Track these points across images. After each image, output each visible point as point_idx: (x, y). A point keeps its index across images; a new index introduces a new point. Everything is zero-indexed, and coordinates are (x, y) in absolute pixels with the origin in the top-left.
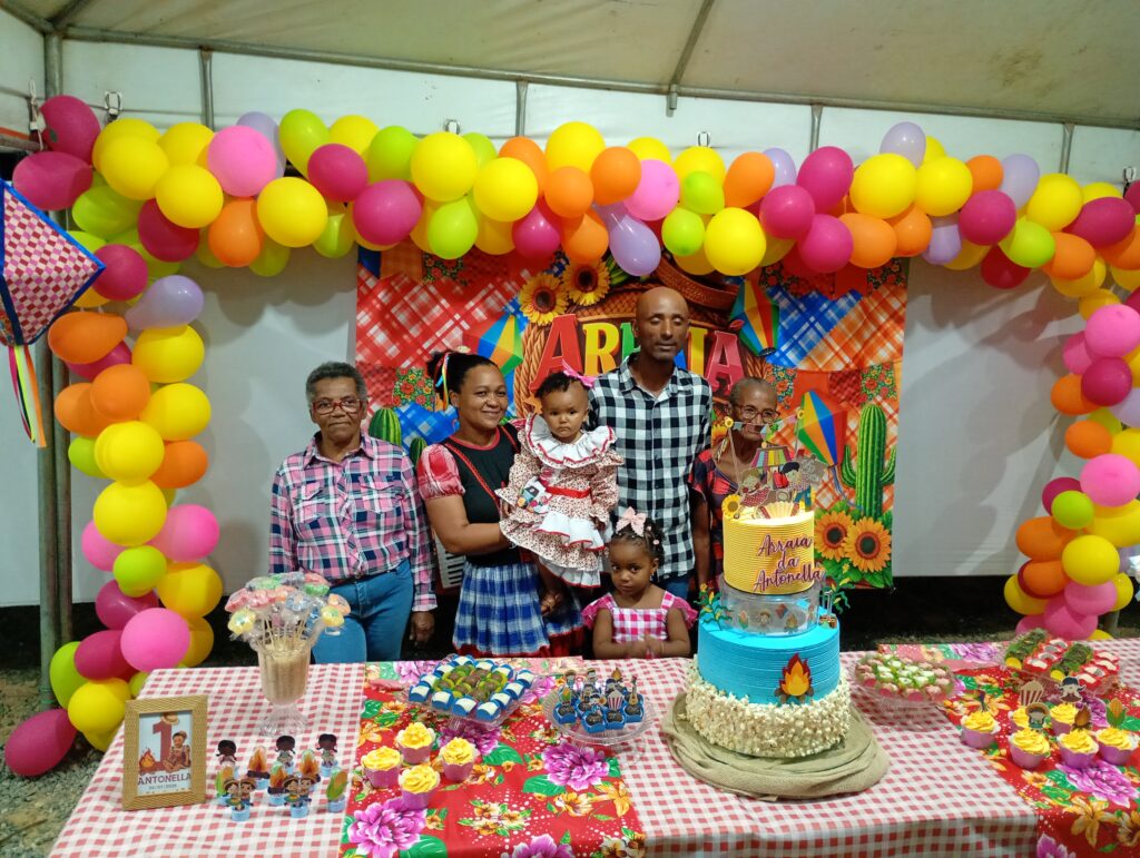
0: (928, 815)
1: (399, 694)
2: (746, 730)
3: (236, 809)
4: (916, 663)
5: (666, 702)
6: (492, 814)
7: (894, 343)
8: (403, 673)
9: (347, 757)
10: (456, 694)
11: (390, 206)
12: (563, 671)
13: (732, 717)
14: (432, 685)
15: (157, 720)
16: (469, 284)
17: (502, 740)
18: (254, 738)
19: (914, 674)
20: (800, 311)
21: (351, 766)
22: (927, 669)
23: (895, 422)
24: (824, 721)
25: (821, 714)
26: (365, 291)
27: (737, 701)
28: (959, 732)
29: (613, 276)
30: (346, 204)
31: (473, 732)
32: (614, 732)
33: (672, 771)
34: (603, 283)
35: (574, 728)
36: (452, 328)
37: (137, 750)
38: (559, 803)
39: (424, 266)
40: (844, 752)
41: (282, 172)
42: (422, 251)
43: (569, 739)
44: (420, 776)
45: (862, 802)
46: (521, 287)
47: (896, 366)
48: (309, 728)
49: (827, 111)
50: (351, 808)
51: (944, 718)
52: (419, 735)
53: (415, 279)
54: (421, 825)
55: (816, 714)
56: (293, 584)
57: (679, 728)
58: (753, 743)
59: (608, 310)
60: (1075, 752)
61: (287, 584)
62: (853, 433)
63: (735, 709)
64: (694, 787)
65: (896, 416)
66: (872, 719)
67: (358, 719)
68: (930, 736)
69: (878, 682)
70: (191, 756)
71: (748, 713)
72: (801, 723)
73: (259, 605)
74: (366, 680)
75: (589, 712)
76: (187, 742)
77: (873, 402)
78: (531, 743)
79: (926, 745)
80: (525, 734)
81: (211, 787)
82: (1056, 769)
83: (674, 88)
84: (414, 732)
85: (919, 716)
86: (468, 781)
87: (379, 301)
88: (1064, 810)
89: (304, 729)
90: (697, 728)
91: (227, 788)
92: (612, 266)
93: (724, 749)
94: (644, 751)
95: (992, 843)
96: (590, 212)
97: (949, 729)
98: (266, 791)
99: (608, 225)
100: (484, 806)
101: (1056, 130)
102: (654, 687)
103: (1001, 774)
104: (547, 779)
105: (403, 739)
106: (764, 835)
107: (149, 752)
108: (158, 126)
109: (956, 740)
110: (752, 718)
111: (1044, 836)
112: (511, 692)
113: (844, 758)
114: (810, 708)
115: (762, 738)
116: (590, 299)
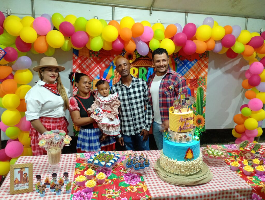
0: (225, 189)
1: (85, 161)
2: (177, 168)
3: (41, 193)
4: (217, 150)
5: (155, 161)
6: (110, 192)
7: (205, 72)
8: (86, 156)
9: (71, 178)
10: (100, 161)
11: (80, 38)
12: (128, 154)
13: (173, 165)
14: (94, 158)
15: (19, 170)
16: (101, 58)
17: (112, 172)
18: (46, 174)
19: (218, 152)
20: (182, 64)
21: (72, 181)
22: (221, 151)
23: (206, 91)
24: (197, 165)
25: (196, 163)
26: (75, 60)
27: (174, 160)
28: (229, 167)
29: (137, 56)
30: (69, 37)
31: (105, 171)
32: (142, 169)
33: (157, 179)
34: (134, 58)
35: (131, 169)
36: (97, 69)
37: (14, 178)
38: (128, 189)
39: (90, 54)
40: (201, 173)
41: (53, 29)
42: (89, 50)
43: (130, 172)
44: (91, 183)
45: (207, 186)
46: (114, 59)
47: (206, 77)
48: (61, 171)
49: (189, 14)
50: (73, 192)
51: (225, 163)
52: (91, 172)
53: (88, 57)
54: (92, 196)
55: (195, 163)
56: (56, 133)
57: (159, 168)
58: (178, 171)
59: (135, 64)
60: (260, 171)
61: (54, 133)
62: (195, 94)
63: (174, 163)
64: (164, 183)
65: (206, 90)
66: (207, 164)
67: (74, 168)
68: (223, 168)
69: (208, 155)
70: (28, 179)
71: (177, 163)
72: (191, 166)
73: (46, 138)
74: (76, 158)
75: (135, 165)
76: (27, 176)
77: (200, 86)
78: (120, 173)
79: (221, 170)
80: (119, 171)
81: (34, 187)
82: (255, 175)
83: (151, 8)
84: (89, 171)
85: (219, 163)
86: (104, 184)
87: (78, 63)
88: (259, 186)
89: (60, 171)
90: (163, 168)
91: (38, 188)
92: (137, 53)
93: (170, 173)
94: (150, 174)
95: (241, 195)
96: (131, 39)
97: (227, 166)
98: (49, 188)
99: (136, 43)
100: (108, 190)
101: (244, 19)
102: (151, 158)
103: (241, 177)
104: (125, 183)
105: (86, 173)
106: (183, 196)
107: (17, 179)
108: (21, 18)
109: (229, 169)
110: (178, 165)
111: (254, 193)
112: (115, 160)
113: (202, 174)
114: (193, 162)
115: (181, 170)
116: (131, 61)
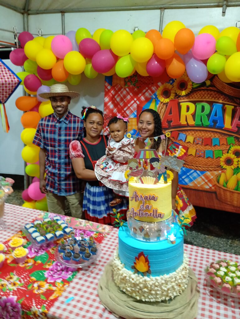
16: (140, 88)
26: (107, 90)
29: (194, 84)
36: (134, 103)
38: (35, 285)
39: (125, 81)
46: (158, 89)
53: (122, 86)
83: (225, 3)
86: (20, 264)
87: (112, 94)
94: (92, 273)
100: (12, 276)
104: (45, 273)
112: (55, 235)
114: (149, 279)
116: (183, 93)
